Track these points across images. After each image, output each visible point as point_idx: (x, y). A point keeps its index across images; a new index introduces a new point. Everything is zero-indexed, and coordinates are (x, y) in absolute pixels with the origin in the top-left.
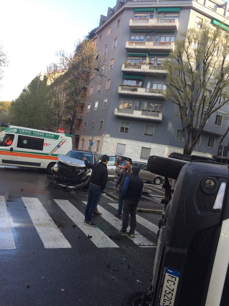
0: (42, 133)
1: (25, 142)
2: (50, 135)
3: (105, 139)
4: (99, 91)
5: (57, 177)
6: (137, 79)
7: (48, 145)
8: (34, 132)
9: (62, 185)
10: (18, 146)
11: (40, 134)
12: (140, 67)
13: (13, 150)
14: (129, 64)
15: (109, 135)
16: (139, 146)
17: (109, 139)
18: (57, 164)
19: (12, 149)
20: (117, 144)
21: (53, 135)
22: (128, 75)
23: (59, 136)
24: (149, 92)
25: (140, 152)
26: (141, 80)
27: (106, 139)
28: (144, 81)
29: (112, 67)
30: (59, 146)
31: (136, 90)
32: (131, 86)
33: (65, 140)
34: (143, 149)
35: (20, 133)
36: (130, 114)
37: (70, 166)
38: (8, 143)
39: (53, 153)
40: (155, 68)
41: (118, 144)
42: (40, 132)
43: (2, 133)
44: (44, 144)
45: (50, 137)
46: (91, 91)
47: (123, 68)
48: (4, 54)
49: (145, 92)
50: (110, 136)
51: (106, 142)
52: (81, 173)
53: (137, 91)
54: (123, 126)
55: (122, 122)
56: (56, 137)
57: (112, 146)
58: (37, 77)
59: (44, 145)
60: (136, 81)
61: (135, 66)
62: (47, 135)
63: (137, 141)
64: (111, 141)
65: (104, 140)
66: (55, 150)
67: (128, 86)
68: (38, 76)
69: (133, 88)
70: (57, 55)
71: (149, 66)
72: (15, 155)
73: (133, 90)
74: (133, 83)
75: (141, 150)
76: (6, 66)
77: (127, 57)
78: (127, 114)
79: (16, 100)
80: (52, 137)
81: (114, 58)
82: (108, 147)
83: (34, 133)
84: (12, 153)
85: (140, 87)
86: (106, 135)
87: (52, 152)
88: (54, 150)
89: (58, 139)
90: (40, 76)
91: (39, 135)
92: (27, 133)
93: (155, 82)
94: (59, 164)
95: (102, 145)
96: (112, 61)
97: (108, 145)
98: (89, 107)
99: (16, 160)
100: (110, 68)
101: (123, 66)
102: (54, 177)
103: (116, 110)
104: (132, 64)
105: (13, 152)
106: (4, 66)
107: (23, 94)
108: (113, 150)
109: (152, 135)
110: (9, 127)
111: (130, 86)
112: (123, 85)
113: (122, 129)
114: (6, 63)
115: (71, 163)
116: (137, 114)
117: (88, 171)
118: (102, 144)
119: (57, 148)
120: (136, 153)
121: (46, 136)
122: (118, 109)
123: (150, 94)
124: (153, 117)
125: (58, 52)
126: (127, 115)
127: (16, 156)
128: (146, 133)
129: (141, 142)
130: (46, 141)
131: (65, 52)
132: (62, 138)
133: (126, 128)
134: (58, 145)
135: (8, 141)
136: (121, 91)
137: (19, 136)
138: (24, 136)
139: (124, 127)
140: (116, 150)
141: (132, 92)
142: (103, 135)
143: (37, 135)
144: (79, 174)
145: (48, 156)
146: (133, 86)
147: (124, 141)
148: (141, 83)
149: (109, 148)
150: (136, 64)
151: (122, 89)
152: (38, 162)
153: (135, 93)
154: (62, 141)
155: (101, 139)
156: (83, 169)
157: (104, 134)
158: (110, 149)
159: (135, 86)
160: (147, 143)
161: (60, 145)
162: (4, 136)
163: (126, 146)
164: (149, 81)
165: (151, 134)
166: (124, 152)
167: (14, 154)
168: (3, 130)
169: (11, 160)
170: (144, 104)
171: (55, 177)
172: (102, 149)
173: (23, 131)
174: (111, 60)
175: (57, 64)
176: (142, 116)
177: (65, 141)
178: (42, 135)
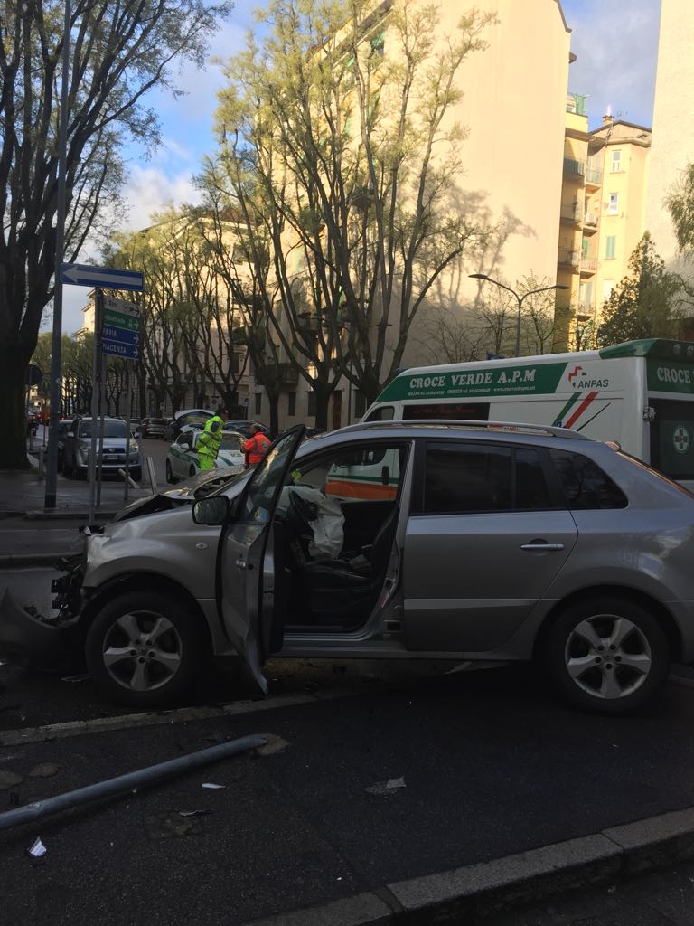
0: (485, 372)
2: (517, 374)
8: (453, 378)
11: (475, 379)
21: (531, 368)
42: (476, 373)
45: (517, 383)
80: (528, 383)
83: (454, 382)
89: (554, 391)
91: (470, 387)
143: (465, 387)
154: (576, 397)
161: (565, 421)
177: (599, 388)
178: (483, 386)
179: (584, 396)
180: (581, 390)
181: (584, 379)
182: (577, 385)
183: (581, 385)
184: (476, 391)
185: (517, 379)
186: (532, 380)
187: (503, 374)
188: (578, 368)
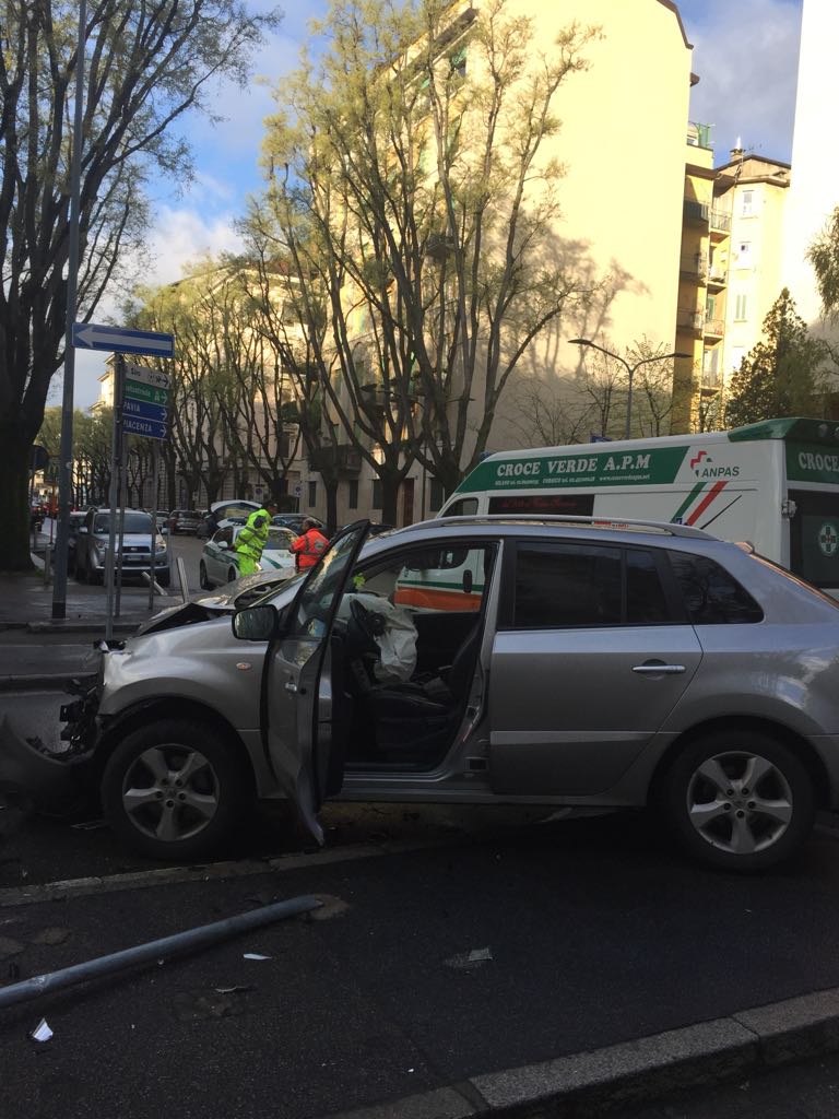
0: (590, 456)
2: (627, 460)
8: (550, 464)
11: (576, 465)
13: (473, 583)
19: (468, 578)
21: (644, 453)
23: (680, 453)
33: (722, 478)
35: (497, 483)
45: (628, 471)
56: (666, 467)
62: (610, 464)
80: (641, 471)
83: (551, 470)
84: (471, 595)
89: (672, 480)
91: (570, 475)
92: (523, 476)
121: (609, 473)
154: (700, 488)
161: (686, 517)
173: (509, 471)
177: (727, 478)
178: (586, 474)
179: (709, 487)
180: (705, 479)
184: (578, 480)
185: (628, 466)
186: (646, 466)
187: (611, 460)
188: (701, 453)
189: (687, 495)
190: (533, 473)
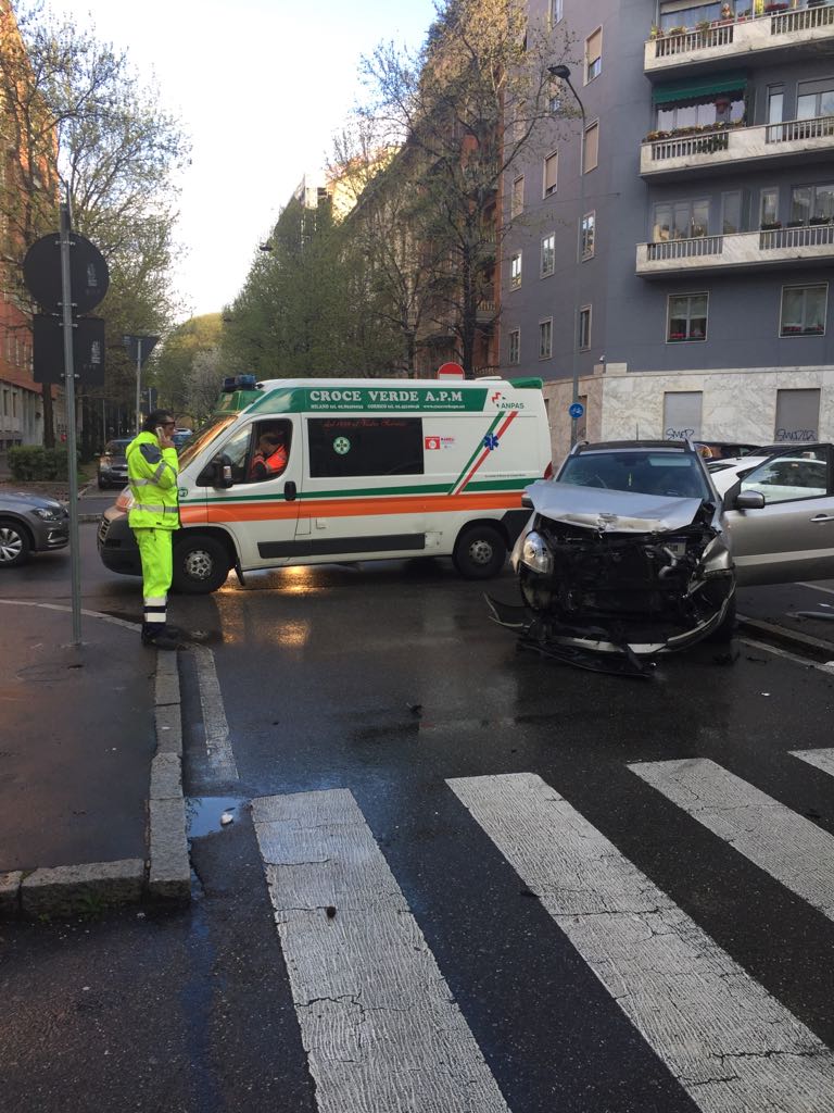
0: (408, 390)
1: (342, 445)
2: (443, 396)
3: (609, 384)
4: (550, 190)
5: (544, 598)
6: (723, 95)
7: (442, 446)
8: (371, 393)
9: (591, 644)
10: (315, 473)
11: (398, 396)
12: (727, 37)
13: (298, 491)
14: (673, 33)
15: (625, 365)
16: (762, 390)
17: (623, 380)
18: (534, 535)
19: (290, 488)
20: (661, 398)
21: (456, 391)
22: (673, 87)
23: (484, 392)
24: (784, 139)
25: (772, 412)
26: (737, 96)
27: (614, 383)
28: (753, 95)
29: (597, 69)
30: (490, 442)
31: (721, 144)
32: (699, 131)
33: (514, 409)
34: (782, 394)
35: (313, 406)
36: (707, 256)
37: (606, 534)
38: (270, 465)
39: (470, 476)
40: (798, 22)
41: (669, 396)
42: (397, 390)
43: (239, 421)
44: (428, 442)
45: (446, 402)
46: (516, 198)
47: (652, 61)
48: (168, 121)
49: (767, 142)
50: (629, 369)
51: (615, 397)
52: (674, 563)
53: (726, 148)
54: (677, 317)
55: (675, 301)
56: (474, 401)
57: (644, 409)
58: (293, 198)
59: (428, 447)
60: (717, 106)
61: (705, 36)
62: (430, 396)
63: (750, 370)
64: (634, 390)
65: (605, 389)
66: (475, 462)
67: (682, 133)
68: (297, 197)
69: (706, 137)
70: (368, 69)
71: (768, 22)
72: (308, 515)
73: (709, 147)
74: (706, 115)
75: (774, 404)
76: (186, 164)
77: (661, 5)
78: (692, 258)
79: (236, 303)
80: (457, 403)
81: (599, 30)
82: (626, 414)
83: (374, 398)
84: (295, 504)
85: (737, 125)
86: (608, 365)
87: (467, 474)
88: (472, 460)
89: (481, 410)
90: (303, 195)
91: (394, 403)
92: (342, 402)
93: (804, 88)
94: (547, 531)
95: (596, 411)
96: (593, 42)
97: (627, 408)
98: (517, 267)
99: (317, 535)
100: (585, 78)
101: (651, 49)
102: (527, 604)
103: (642, 250)
104: (687, 30)
105: (297, 500)
106: (179, 166)
107: (257, 275)
108: (650, 423)
109: (818, 331)
110: (260, 386)
111: (691, 131)
112: (662, 136)
113: (678, 328)
114: (185, 155)
115: (609, 519)
116: (742, 249)
117: (710, 547)
118: (599, 406)
119: (484, 449)
120: (754, 418)
121: (430, 403)
122: (649, 246)
123: (789, 147)
124: (816, 247)
125: (370, 56)
126: (695, 265)
127: (313, 520)
128: (788, 325)
129: (769, 369)
130: (433, 424)
131: (398, 48)
132: (500, 401)
133: (692, 321)
134: (486, 438)
135: (266, 456)
136: (652, 163)
137: (311, 422)
138: (332, 420)
139: (682, 317)
140: (660, 420)
141: (703, 155)
142: (598, 368)
143: (389, 403)
144: (668, 573)
145: (449, 497)
146: (708, 128)
147: (691, 380)
148: (738, 108)
149: (628, 417)
150: (705, 26)
151: (657, 155)
152: (414, 532)
153: (720, 157)
154: (501, 415)
155: (590, 389)
156: (681, 541)
157: (602, 366)
158: (633, 422)
159: (716, 127)
160: (801, 368)
161: (495, 433)
162: (246, 434)
163: (706, 396)
164: (774, 90)
165: (815, 325)
166: (700, 423)
167: (302, 508)
168: (236, 405)
169: (298, 538)
170: (764, 201)
171: (536, 601)
172: (603, 427)
173: (325, 396)
174: (589, 40)
175: (371, 107)
176: (763, 252)
177: (517, 409)
178: (409, 402)
179: (508, 414)
180: (503, 409)
181: (505, 402)
182: (501, 405)
183: (503, 406)
184: (403, 407)
185: (446, 399)
186: (460, 400)
187: (429, 393)
188: (498, 394)
189: (493, 420)
190: (355, 399)
